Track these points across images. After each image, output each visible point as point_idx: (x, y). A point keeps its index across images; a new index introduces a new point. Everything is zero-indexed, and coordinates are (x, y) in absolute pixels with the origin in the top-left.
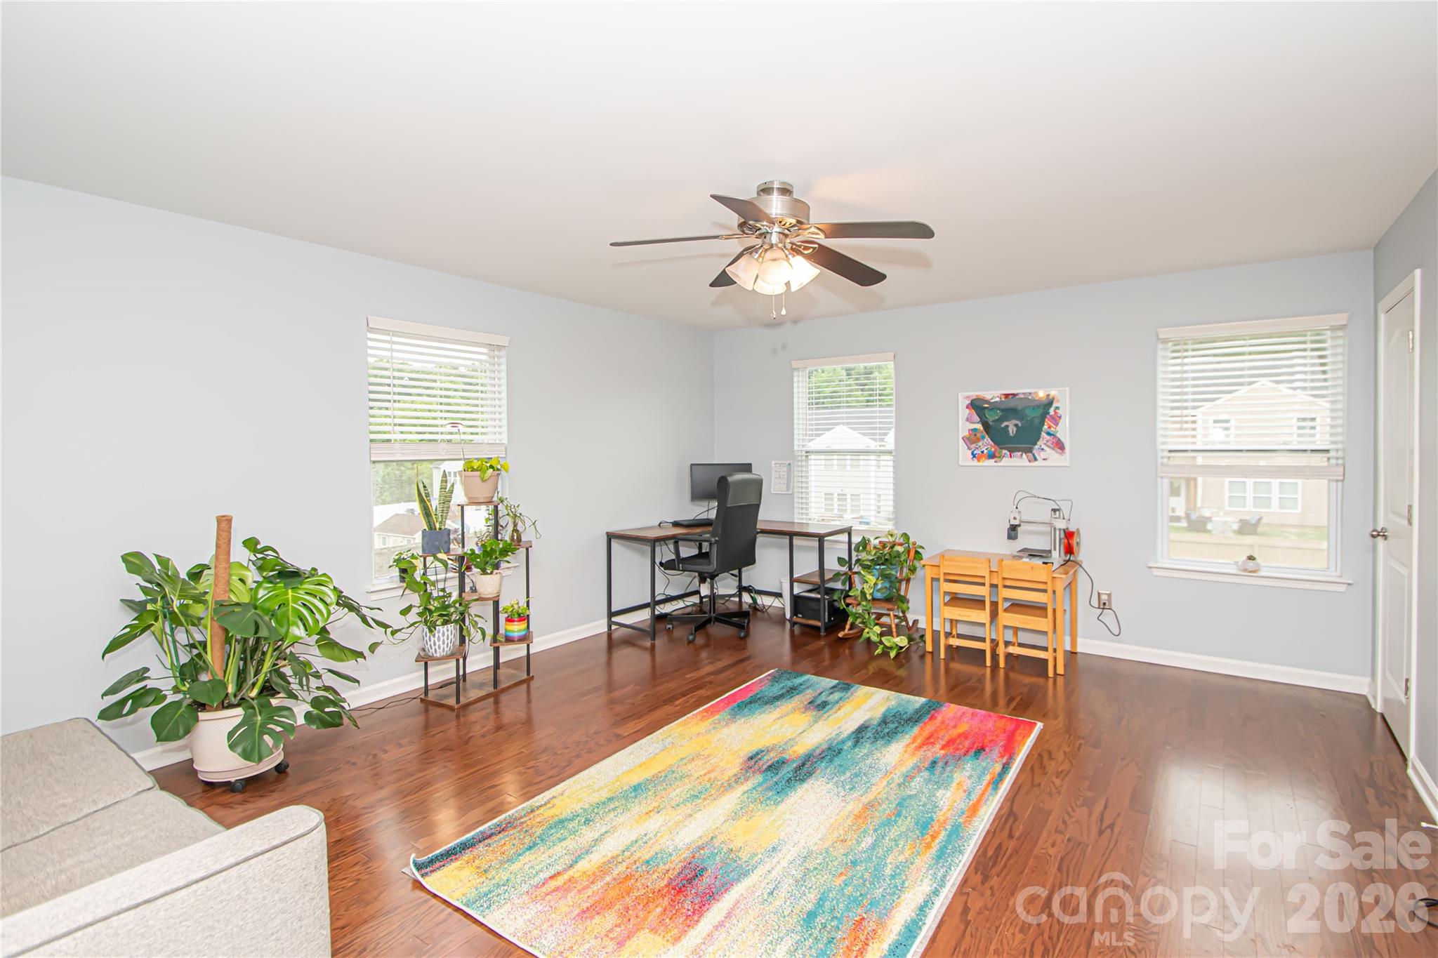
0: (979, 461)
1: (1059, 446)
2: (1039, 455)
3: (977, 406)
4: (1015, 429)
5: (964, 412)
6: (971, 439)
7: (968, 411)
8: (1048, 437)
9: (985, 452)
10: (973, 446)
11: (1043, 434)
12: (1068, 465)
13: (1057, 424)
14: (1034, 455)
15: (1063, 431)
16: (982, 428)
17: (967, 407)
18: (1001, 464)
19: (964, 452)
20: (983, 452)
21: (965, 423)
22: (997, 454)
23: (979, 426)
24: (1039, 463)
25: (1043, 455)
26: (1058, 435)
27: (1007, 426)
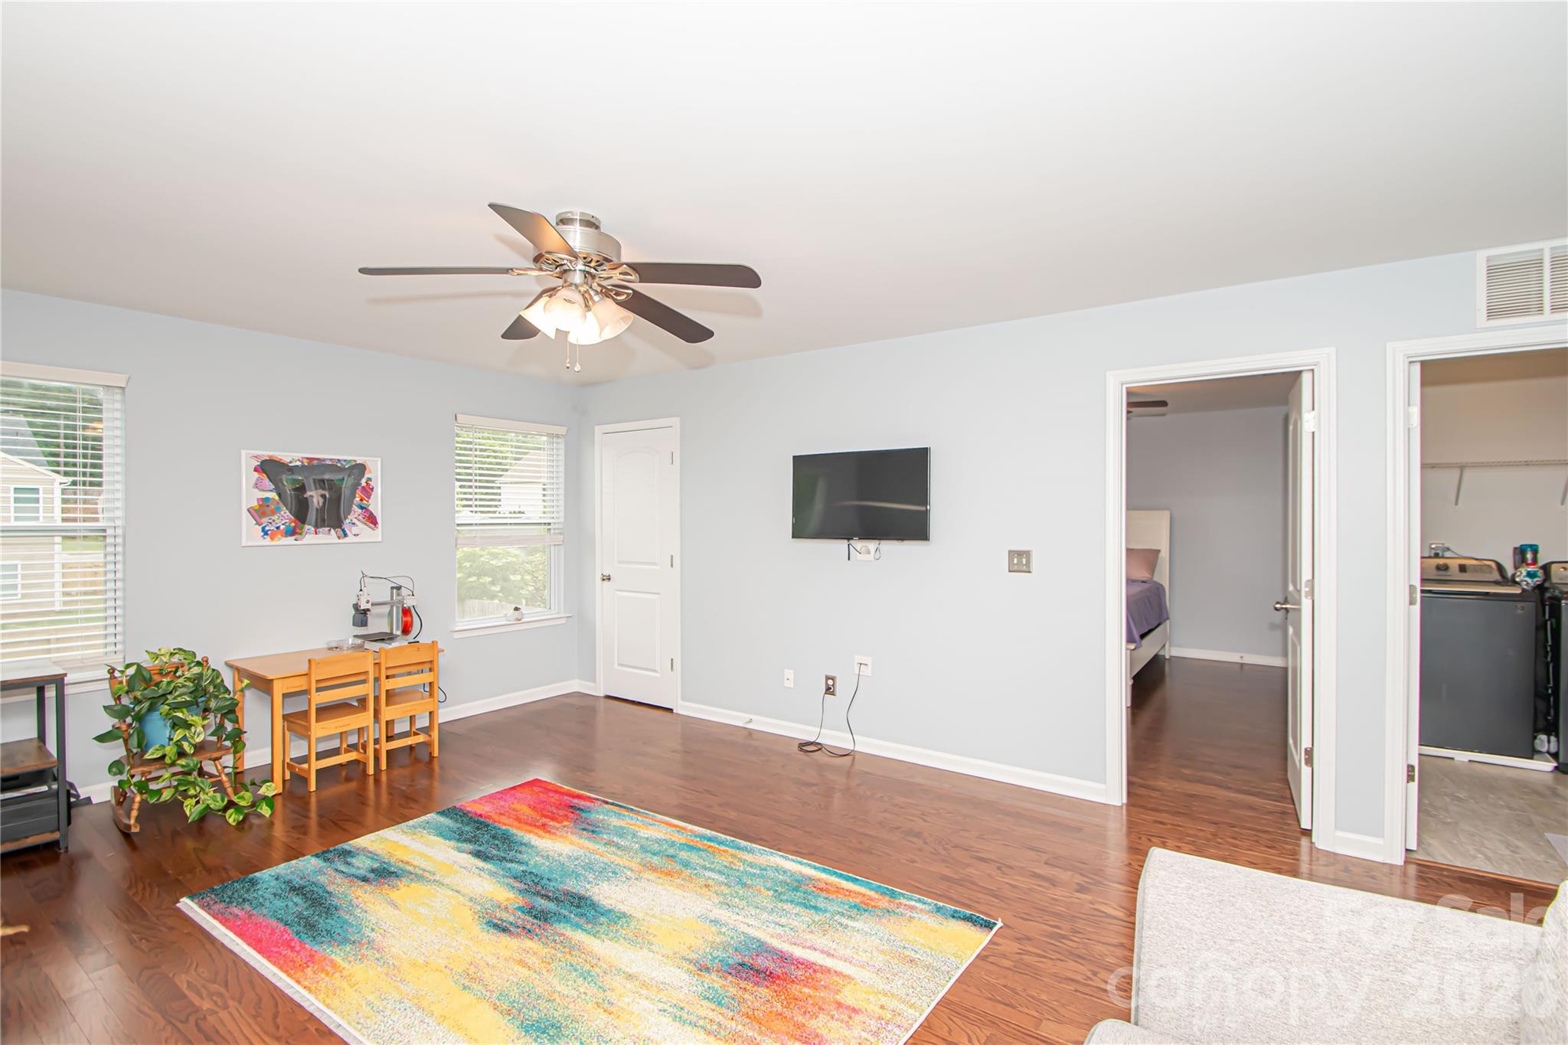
0: (272, 539)
1: (372, 520)
2: (351, 532)
3: (269, 468)
4: (321, 500)
5: (248, 476)
6: (261, 511)
7: (256, 475)
8: (360, 511)
9: (282, 527)
10: (265, 520)
11: (355, 507)
12: (380, 539)
13: (369, 497)
14: (344, 531)
15: (375, 505)
16: (277, 498)
17: (256, 470)
18: (305, 541)
19: (249, 531)
20: (278, 528)
21: (250, 490)
22: (298, 531)
23: (274, 495)
24: (350, 539)
25: (355, 530)
26: (370, 508)
27: (312, 496)
